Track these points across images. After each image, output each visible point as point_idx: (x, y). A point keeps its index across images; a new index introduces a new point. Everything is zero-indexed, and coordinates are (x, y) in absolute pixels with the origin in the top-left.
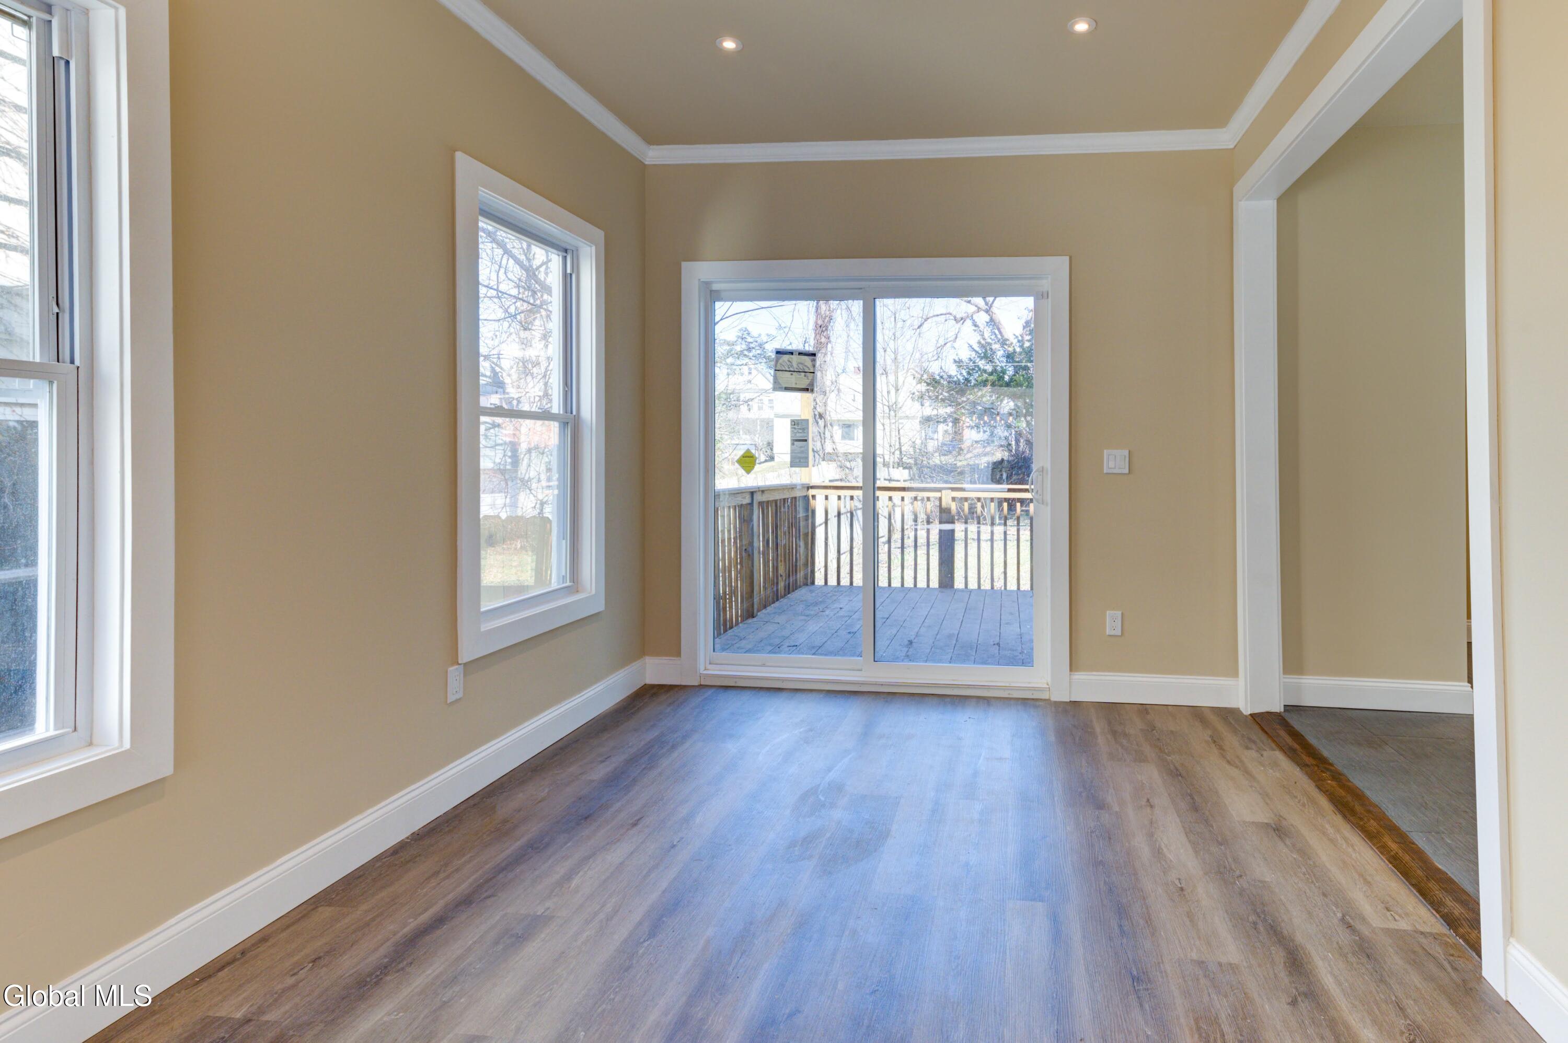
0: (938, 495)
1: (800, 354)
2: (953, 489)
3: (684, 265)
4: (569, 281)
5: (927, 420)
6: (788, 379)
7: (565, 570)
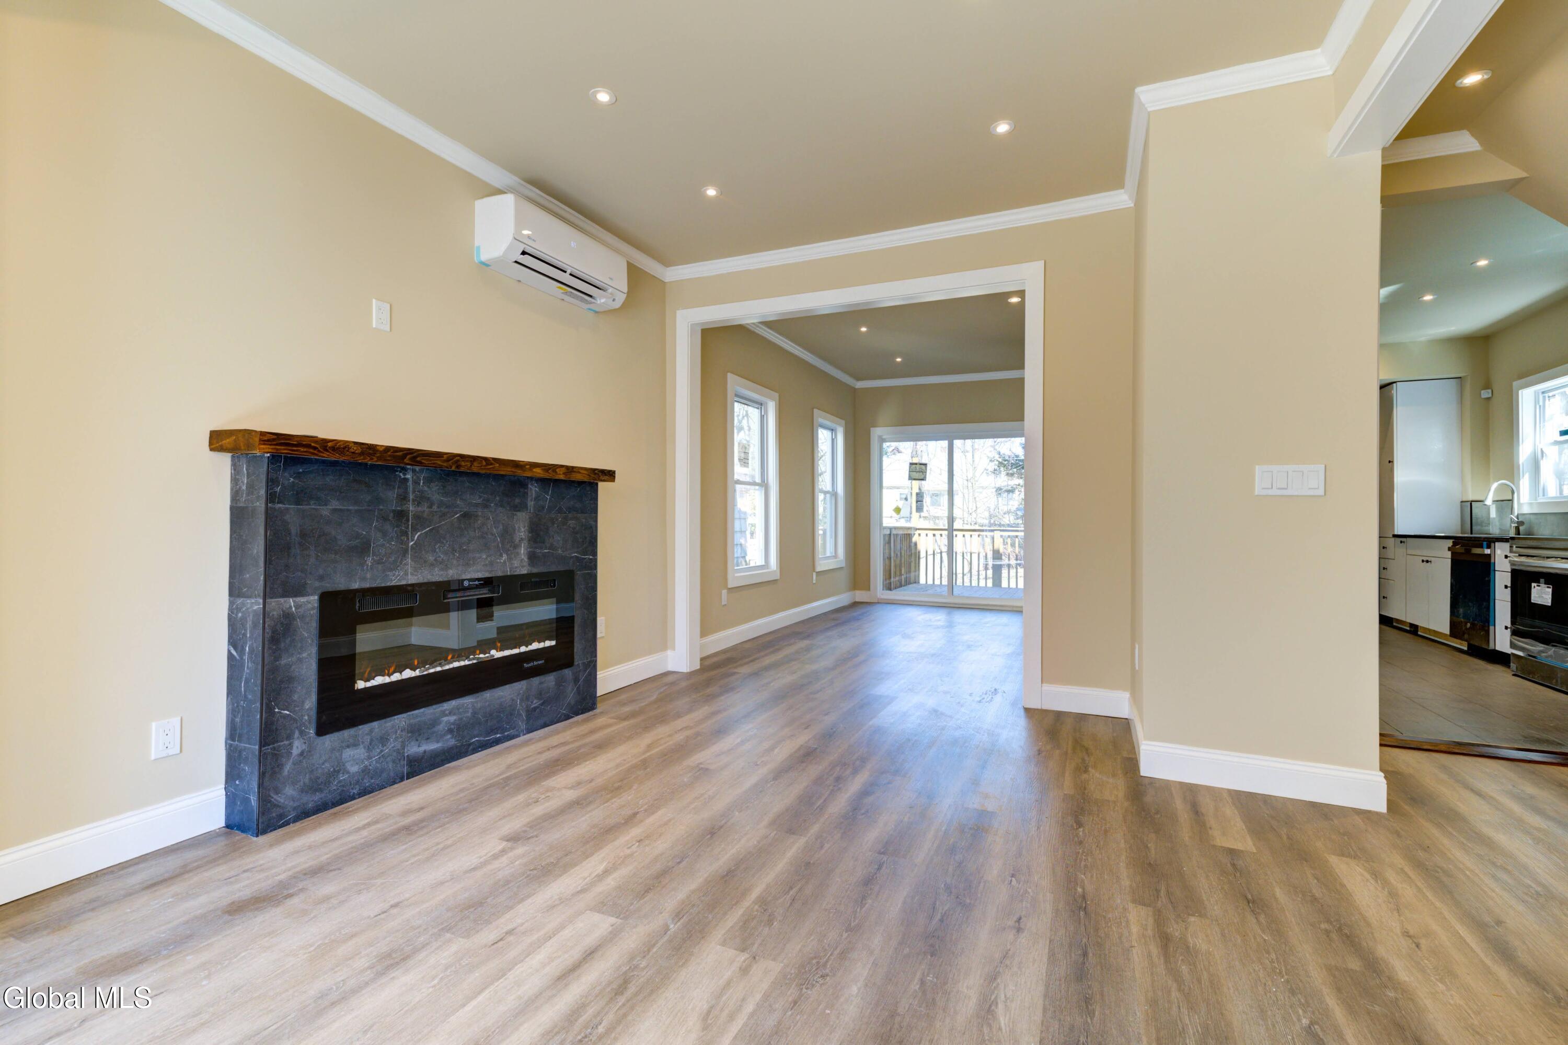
0: (992, 534)
1: (921, 464)
2: (1001, 530)
3: (871, 429)
4: (833, 441)
5: (999, 491)
6: (915, 475)
7: (833, 550)
